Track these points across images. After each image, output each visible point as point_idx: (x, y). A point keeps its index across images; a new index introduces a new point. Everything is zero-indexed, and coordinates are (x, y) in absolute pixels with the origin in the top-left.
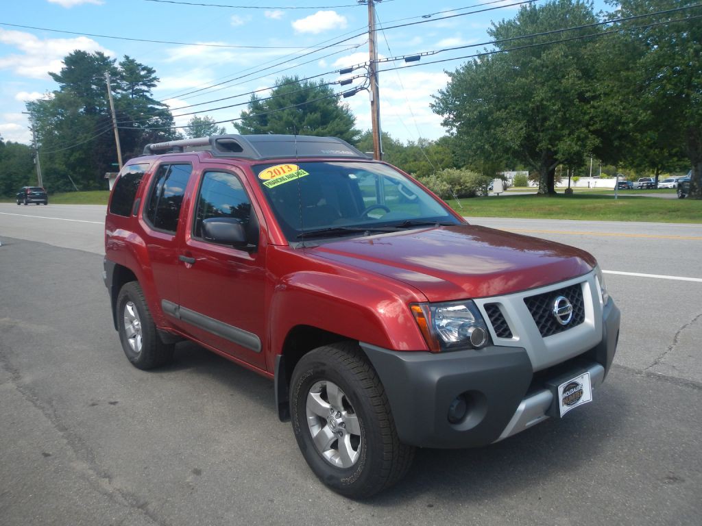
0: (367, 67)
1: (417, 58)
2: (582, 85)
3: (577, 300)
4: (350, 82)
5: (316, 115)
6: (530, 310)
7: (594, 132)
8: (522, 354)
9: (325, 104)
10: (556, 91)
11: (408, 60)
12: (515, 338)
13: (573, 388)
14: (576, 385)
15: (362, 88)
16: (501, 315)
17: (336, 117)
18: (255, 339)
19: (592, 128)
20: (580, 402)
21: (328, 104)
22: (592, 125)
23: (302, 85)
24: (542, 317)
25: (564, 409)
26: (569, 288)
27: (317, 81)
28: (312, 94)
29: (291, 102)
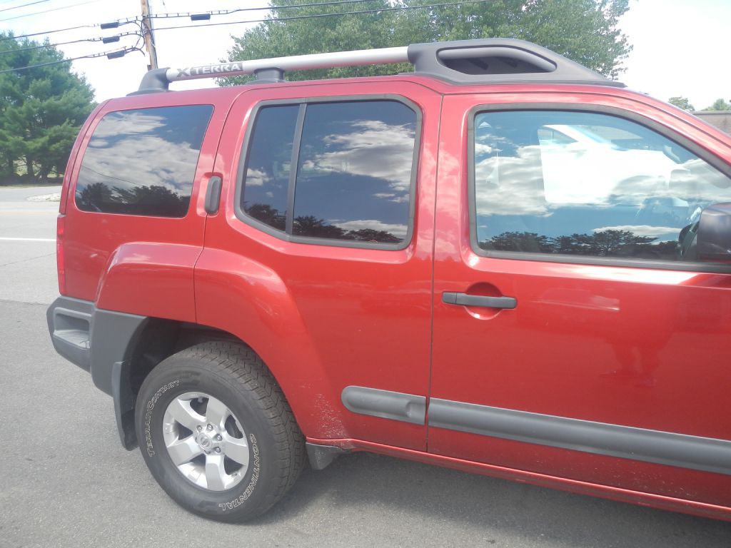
0: (140, 23)
1: (206, 17)
4: (116, 39)
5: (44, 82)
9: (55, 69)
11: (195, 18)
15: (133, 49)
17: (72, 86)
21: (59, 69)
23: (20, 44)
27: (40, 41)
28: (35, 56)
29: (7, 63)
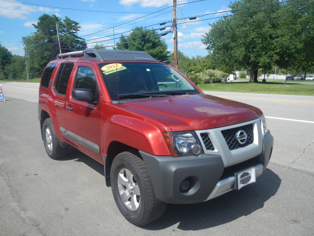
0: (172, 22)
1: (195, 18)
2: (272, 31)
3: (250, 132)
4: (164, 29)
5: (150, 44)
6: (224, 137)
7: (276, 53)
8: (218, 159)
10: (259, 34)
12: (216, 150)
13: (246, 175)
14: (248, 174)
15: (170, 32)
16: (209, 139)
18: (97, 147)
19: (275, 52)
20: (250, 182)
21: (155, 39)
22: (275, 50)
23: (144, 30)
24: (230, 140)
25: (240, 186)
26: (246, 126)
28: (148, 35)
29: (139, 38)
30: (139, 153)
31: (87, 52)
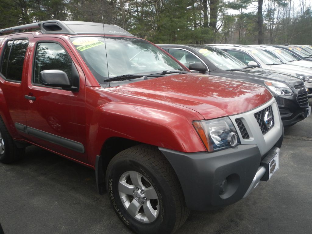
8: (256, 148)
12: (252, 139)
13: (273, 163)
14: (274, 161)
16: (243, 125)
20: (275, 171)
30: (159, 150)
31: (45, 24)
